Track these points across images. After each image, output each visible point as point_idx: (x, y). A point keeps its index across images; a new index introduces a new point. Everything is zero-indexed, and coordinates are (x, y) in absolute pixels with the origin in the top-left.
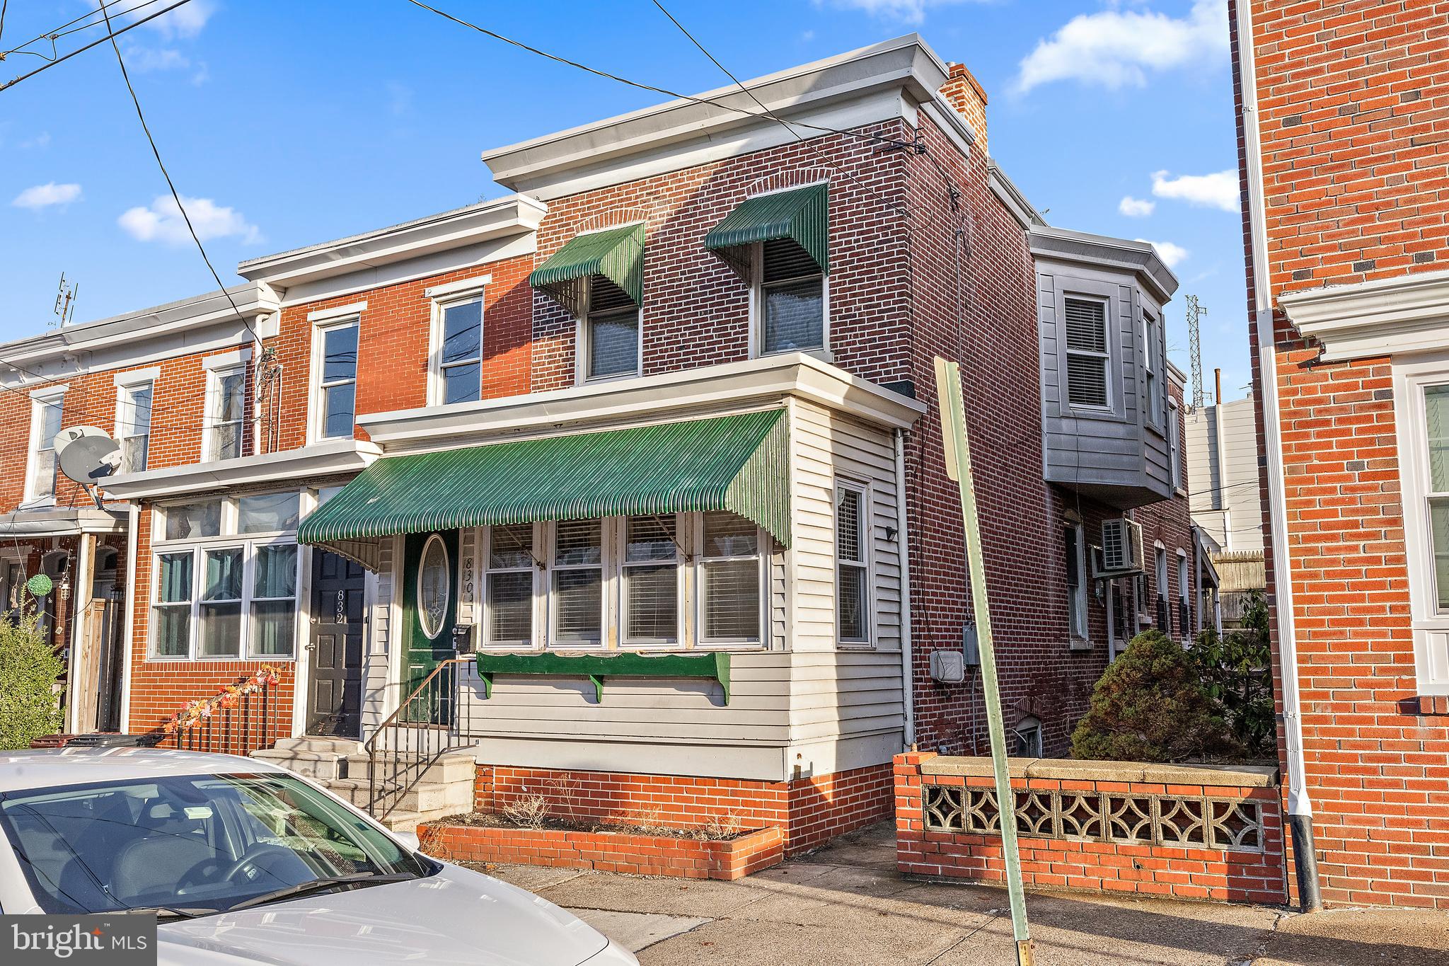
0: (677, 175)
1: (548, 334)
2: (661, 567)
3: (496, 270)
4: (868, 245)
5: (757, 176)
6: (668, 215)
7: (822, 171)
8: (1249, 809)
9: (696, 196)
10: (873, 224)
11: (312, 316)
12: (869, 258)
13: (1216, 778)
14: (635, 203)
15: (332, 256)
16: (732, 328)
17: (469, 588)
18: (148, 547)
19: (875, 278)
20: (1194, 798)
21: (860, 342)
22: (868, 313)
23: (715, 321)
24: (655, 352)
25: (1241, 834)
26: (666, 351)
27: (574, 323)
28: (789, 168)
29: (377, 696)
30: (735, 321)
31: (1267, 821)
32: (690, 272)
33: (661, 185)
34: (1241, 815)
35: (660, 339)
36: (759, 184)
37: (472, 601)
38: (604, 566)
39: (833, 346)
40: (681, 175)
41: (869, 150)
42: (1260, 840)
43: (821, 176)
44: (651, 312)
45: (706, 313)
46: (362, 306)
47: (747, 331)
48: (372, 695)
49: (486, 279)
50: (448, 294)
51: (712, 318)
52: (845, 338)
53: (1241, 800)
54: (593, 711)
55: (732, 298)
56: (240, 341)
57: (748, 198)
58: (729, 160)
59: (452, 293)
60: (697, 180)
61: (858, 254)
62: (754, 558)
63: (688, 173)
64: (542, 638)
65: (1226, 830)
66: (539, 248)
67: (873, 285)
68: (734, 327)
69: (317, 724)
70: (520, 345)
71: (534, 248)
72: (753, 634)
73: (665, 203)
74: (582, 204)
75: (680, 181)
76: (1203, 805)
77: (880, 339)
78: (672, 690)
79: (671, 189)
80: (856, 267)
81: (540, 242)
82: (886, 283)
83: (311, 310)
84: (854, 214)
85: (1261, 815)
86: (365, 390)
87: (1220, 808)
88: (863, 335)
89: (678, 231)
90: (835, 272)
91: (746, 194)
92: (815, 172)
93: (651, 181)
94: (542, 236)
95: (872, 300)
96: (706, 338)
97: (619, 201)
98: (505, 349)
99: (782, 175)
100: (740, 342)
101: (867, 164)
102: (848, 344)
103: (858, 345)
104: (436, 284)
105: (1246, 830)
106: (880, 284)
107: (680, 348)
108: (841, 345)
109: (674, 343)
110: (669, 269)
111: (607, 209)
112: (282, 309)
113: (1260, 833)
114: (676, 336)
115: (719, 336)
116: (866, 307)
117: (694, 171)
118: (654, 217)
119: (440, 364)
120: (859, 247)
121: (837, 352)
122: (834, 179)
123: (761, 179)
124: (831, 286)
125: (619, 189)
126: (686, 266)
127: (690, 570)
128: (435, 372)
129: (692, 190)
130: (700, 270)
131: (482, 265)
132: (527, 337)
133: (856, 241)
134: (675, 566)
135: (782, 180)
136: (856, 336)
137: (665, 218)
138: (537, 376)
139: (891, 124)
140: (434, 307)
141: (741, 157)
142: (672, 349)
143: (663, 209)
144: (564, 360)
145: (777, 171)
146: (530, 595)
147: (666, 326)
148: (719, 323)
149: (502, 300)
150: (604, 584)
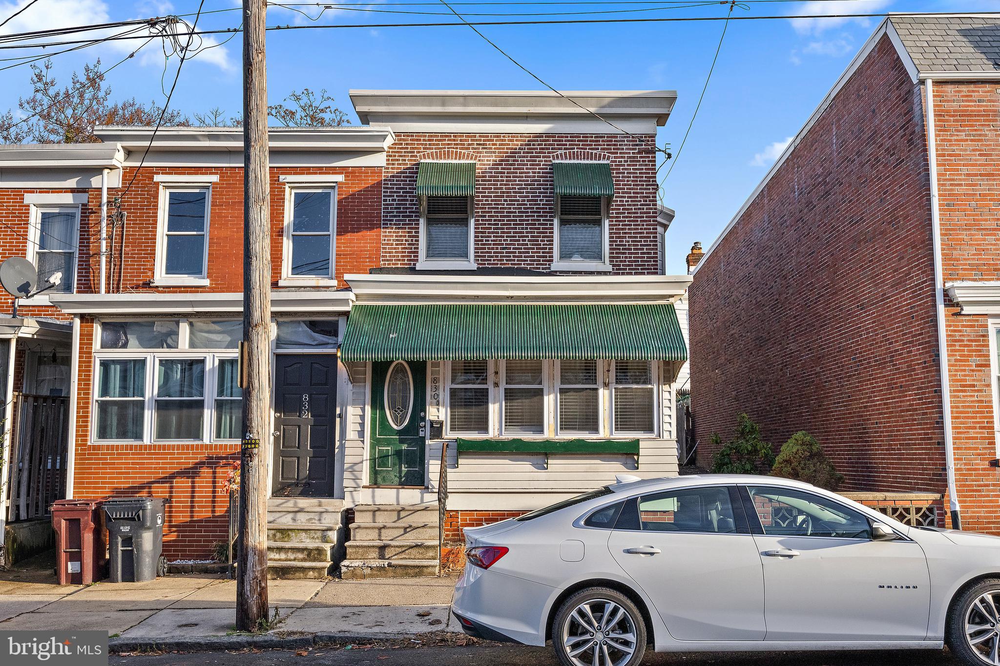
0: (500, 136)
1: (395, 224)
2: (586, 389)
3: (348, 173)
4: (634, 205)
5: (560, 149)
6: (493, 161)
7: (605, 155)
8: (930, 510)
9: (516, 153)
10: (638, 193)
11: (157, 178)
12: (635, 213)
13: (918, 497)
14: (468, 149)
15: (201, 138)
16: (542, 241)
17: (436, 397)
18: (90, 353)
19: (639, 225)
20: (907, 506)
21: (629, 261)
22: (634, 245)
23: (530, 235)
24: (485, 249)
25: (927, 521)
26: (493, 249)
27: (418, 220)
28: (582, 149)
29: (356, 468)
30: (543, 237)
31: (939, 514)
32: (510, 201)
33: (488, 140)
34: (928, 513)
35: (488, 241)
36: (561, 154)
37: (438, 405)
38: (545, 386)
39: (611, 261)
40: (503, 137)
41: (635, 149)
42: (935, 523)
43: (604, 158)
44: (481, 222)
45: (523, 228)
46: (215, 178)
47: (552, 245)
48: (351, 467)
49: (340, 178)
50: (303, 183)
51: (527, 233)
52: (619, 257)
53: (928, 506)
54: (542, 475)
55: (542, 222)
56: (75, 186)
57: (553, 162)
58: (540, 135)
59: (306, 183)
60: (515, 142)
61: (628, 209)
62: (650, 386)
63: (509, 137)
64: (496, 430)
65: (921, 519)
66: (388, 164)
67: (637, 229)
68: (544, 241)
69: (283, 489)
70: (371, 229)
71: (384, 164)
72: (650, 429)
73: (491, 152)
74: (424, 140)
75: (502, 140)
76: (911, 509)
77: (641, 261)
78: (598, 461)
79: (495, 144)
80: (627, 217)
81: (388, 160)
82: (645, 229)
83: (158, 173)
84: (625, 185)
85: (936, 512)
86: (218, 244)
87: (918, 510)
88: (630, 257)
89: (501, 173)
90: (613, 217)
91: (551, 159)
92: (600, 155)
93: (480, 136)
94: (390, 156)
95: (636, 237)
96: (523, 245)
97: (455, 144)
98: (356, 230)
99: (577, 152)
100: (547, 250)
101: (634, 157)
102: (621, 261)
103: (627, 263)
104: (290, 174)
105: (930, 519)
106: (641, 229)
107: (504, 248)
108: (617, 261)
109: (499, 244)
110: (495, 196)
111: (445, 148)
112: (124, 168)
113: (935, 520)
114: (500, 240)
115: (532, 245)
116: (633, 241)
117: (514, 137)
118: (482, 161)
119: (292, 232)
120: (629, 205)
121: (614, 265)
122: (612, 161)
123: (563, 152)
124: (610, 225)
125: (455, 136)
126: (507, 197)
127: (607, 392)
128: (288, 238)
129: (512, 149)
130: (518, 201)
131: (336, 167)
132: (376, 224)
133: (627, 201)
134: (596, 389)
135: (577, 155)
136: (626, 257)
137: (491, 163)
138: (386, 252)
139: (650, 137)
140: (287, 190)
141: (548, 135)
142: (497, 248)
143: (489, 157)
144: (409, 244)
145: (574, 149)
146: (487, 403)
147: (493, 233)
148: (532, 237)
149: (353, 195)
150: (546, 398)
